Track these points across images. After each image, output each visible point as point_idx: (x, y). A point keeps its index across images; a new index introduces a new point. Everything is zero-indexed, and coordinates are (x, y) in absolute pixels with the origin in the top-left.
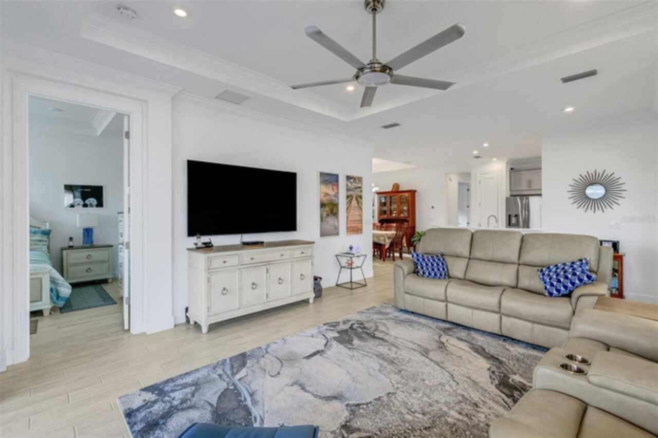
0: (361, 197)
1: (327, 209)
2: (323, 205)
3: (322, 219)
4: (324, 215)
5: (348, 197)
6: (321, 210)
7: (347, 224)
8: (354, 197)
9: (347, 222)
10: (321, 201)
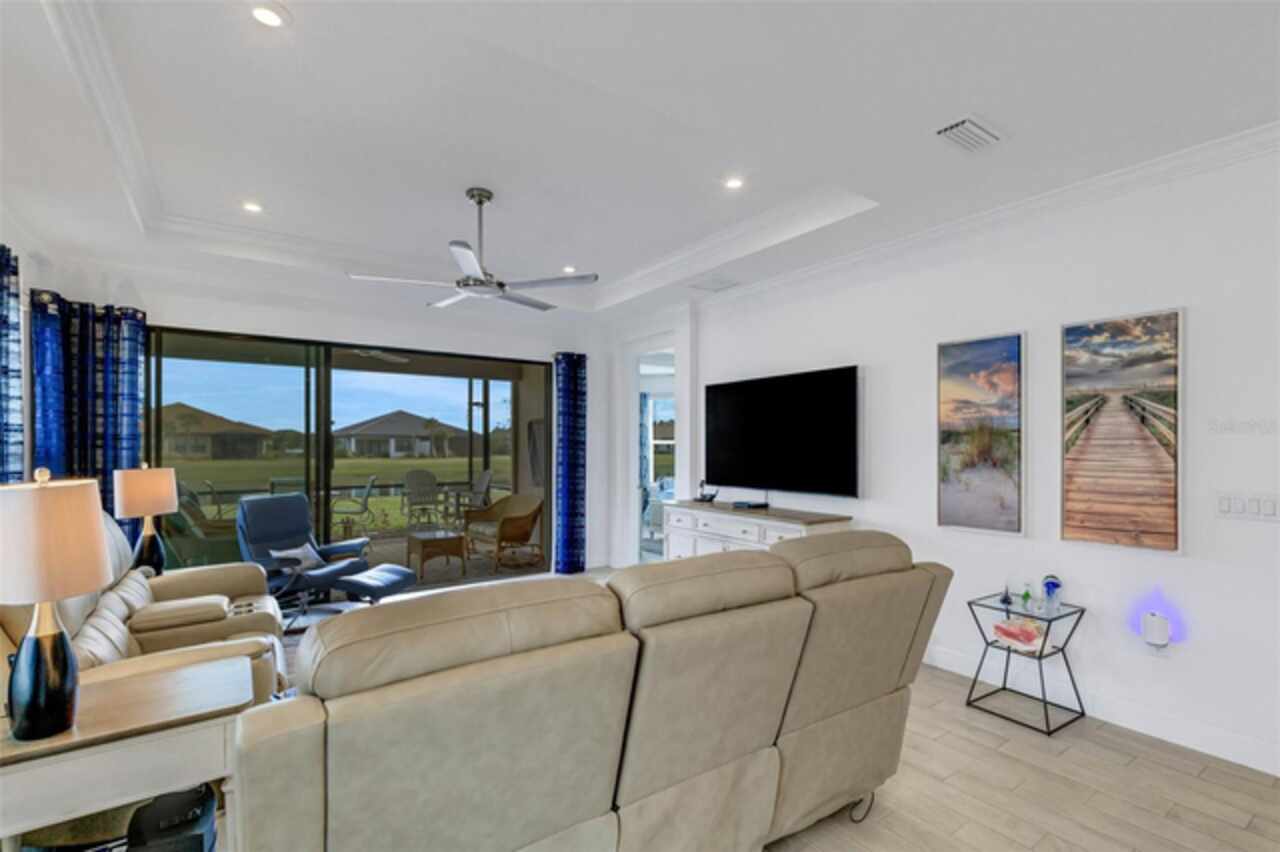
0: (1170, 398)
1: (966, 447)
2: (947, 436)
3: (944, 475)
4: (955, 462)
5: (1070, 404)
6: (939, 449)
7: (1065, 499)
8: (1115, 401)
9: (1065, 492)
10: (940, 424)
